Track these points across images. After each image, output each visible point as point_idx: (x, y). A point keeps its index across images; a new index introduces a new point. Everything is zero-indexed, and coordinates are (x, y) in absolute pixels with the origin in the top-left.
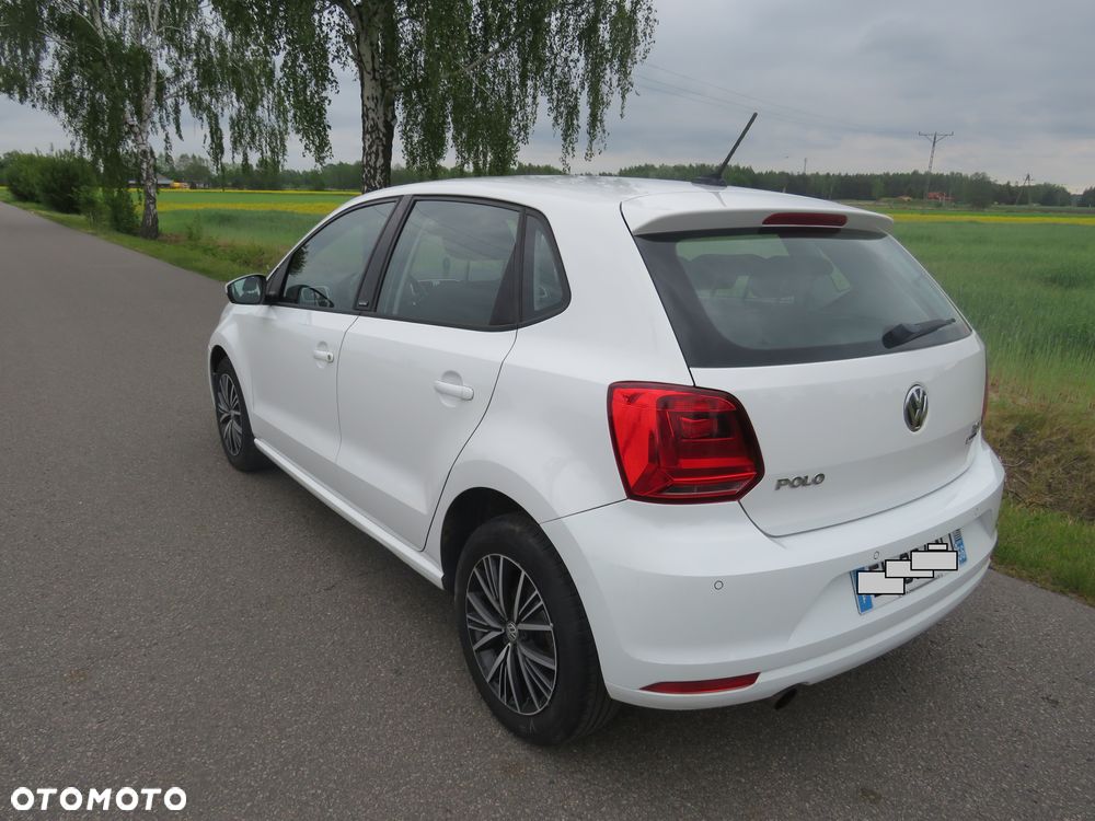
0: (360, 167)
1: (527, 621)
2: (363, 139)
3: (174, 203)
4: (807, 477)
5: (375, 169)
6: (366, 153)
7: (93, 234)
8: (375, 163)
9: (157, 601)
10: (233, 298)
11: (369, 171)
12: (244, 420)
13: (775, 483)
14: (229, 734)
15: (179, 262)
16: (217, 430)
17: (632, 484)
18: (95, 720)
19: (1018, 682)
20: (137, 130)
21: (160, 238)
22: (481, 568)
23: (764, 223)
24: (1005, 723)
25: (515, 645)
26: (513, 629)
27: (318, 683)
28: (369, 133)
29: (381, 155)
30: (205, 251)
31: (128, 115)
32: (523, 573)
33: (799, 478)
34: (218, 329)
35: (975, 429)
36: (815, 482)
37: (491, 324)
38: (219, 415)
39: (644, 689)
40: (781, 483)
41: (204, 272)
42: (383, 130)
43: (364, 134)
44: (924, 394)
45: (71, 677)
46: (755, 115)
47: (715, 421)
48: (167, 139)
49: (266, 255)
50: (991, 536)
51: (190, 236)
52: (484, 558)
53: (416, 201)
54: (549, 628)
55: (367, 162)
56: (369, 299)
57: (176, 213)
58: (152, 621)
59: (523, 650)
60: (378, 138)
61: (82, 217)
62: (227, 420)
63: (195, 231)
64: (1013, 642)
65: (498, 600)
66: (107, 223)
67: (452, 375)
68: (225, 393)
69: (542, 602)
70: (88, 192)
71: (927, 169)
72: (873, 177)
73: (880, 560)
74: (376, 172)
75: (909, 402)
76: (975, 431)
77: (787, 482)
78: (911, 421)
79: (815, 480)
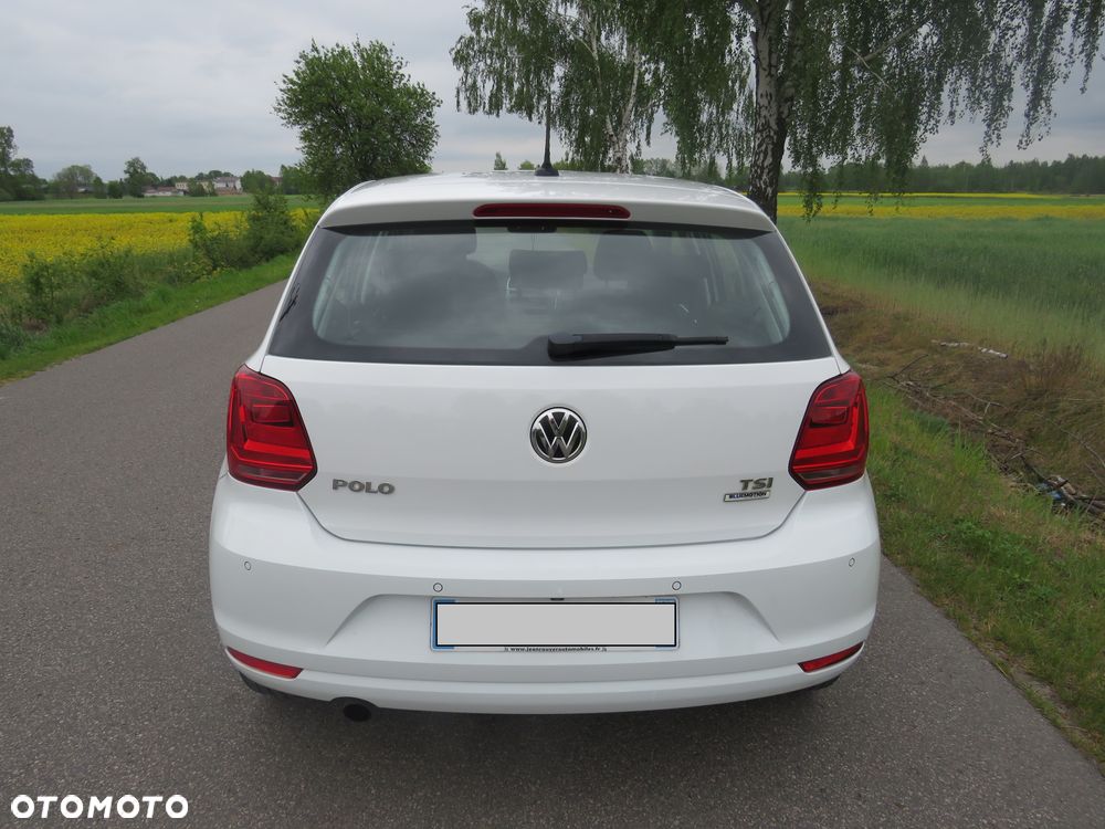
8: (763, 162)
13: (331, 482)
23: (476, 215)
36: (381, 490)
48: (638, 147)
55: (756, 161)
60: (768, 136)
73: (445, 594)
74: (762, 172)
75: (538, 426)
76: (754, 488)
77: (345, 484)
78: (544, 448)
79: (381, 488)
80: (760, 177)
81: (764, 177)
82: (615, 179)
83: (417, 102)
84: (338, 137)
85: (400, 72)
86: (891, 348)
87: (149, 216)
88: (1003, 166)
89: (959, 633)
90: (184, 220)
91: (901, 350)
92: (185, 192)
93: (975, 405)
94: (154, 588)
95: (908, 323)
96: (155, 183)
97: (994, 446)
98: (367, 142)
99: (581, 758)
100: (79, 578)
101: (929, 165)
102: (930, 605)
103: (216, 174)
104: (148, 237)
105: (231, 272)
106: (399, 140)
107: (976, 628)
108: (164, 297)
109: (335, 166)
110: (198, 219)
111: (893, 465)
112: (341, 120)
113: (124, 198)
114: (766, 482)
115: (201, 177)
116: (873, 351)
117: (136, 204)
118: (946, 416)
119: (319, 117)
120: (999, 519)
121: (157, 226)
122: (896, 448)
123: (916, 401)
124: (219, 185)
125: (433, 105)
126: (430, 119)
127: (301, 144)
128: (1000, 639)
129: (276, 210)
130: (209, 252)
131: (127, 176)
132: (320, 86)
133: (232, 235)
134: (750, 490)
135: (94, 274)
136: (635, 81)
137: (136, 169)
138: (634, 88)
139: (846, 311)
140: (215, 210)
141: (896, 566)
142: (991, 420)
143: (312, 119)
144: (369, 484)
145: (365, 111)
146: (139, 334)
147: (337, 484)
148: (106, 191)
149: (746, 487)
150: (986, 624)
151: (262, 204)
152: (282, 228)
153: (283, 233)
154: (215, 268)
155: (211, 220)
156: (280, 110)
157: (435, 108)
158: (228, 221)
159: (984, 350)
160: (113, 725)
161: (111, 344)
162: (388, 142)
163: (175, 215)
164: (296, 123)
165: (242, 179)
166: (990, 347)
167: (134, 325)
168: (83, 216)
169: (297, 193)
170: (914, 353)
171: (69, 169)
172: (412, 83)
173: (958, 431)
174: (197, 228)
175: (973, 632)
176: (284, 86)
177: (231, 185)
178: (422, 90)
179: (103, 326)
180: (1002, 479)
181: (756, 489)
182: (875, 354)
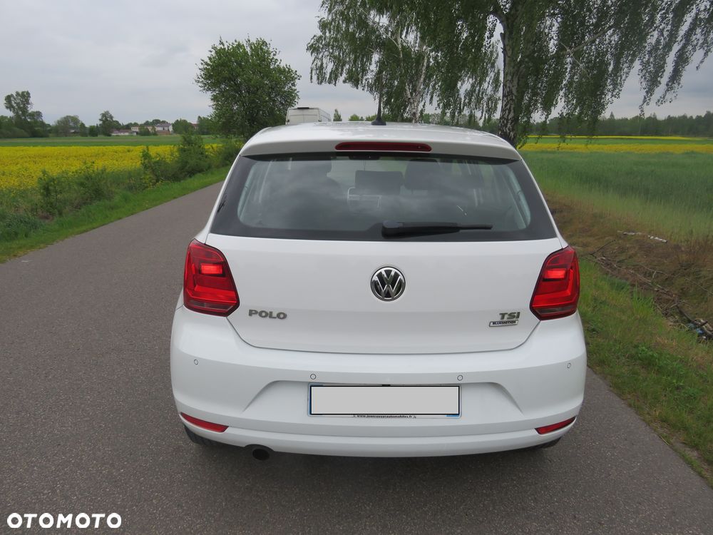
5: (507, 120)
8: (508, 116)
11: (503, 122)
13: (248, 311)
23: (337, 149)
28: (507, 96)
29: (512, 111)
42: (516, 94)
43: (504, 96)
60: (511, 99)
73: (318, 380)
74: (507, 122)
75: (376, 278)
76: (508, 318)
77: (256, 312)
78: (379, 292)
79: (278, 316)
80: (506, 126)
81: (509, 125)
82: (412, 126)
83: (285, 77)
84: (235, 98)
85: (275, 57)
86: (590, 236)
87: (115, 148)
88: (663, 119)
89: (637, 417)
90: (138, 150)
91: (597, 237)
92: (137, 133)
93: (646, 273)
94: (127, 380)
95: (602, 220)
96: (119, 127)
97: (658, 299)
98: (253, 102)
99: (398, 490)
100: (80, 373)
101: (615, 118)
102: (618, 399)
103: (156, 122)
104: (115, 161)
105: (168, 184)
106: (274, 101)
107: (648, 413)
108: (126, 199)
109: (233, 117)
110: (146, 150)
111: (594, 310)
112: (237, 88)
113: (99, 136)
114: (516, 315)
115: (147, 123)
116: (579, 238)
117: (107, 140)
118: (627, 279)
119: (223, 86)
120: (663, 345)
121: (120, 155)
122: (595, 299)
123: (608, 270)
124: (159, 129)
125: (296, 78)
126: (293, 88)
127: (212, 103)
128: (664, 421)
129: (195, 144)
130: (153, 171)
131: (101, 122)
132: (224, 66)
133: (168, 160)
134: (505, 319)
135: (82, 184)
136: (425, 64)
137: (106, 118)
138: (424, 68)
139: (561, 211)
140: (156, 144)
141: (596, 373)
142: (657, 283)
143: (219, 87)
144: (271, 313)
145: (252, 82)
146: (112, 222)
147: (251, 313)
148: (88, 132)
149: (503, 318)
150: (655, 411)
151: (188, 142)
152: (200, 156)
153: (200, 159)
154: (157, 181)
155: (153, 151)
156: (199, 82)
157: (297, 80)
158: (165, 151)
159: (652, 237)
160: (105, 464)
161: (94, 228)
162: (267, 102)
163: (131, 148)
164: (209, 90)
165: (173, 125)
166: (656, 235)
167: (107, 217)
168: (73, 147)
169: (207, 133)
170: (607, 238)
171: (65, 118)
172: (283, 65)
173: (636, 289)
174: (146, 156)
175: (647, 416)
176: (202, 67)
177: (166, 129)
178: (289, 69)
179: (89, 217)
180: (664, 320)
181: (510, 319)
182: (580, 240)
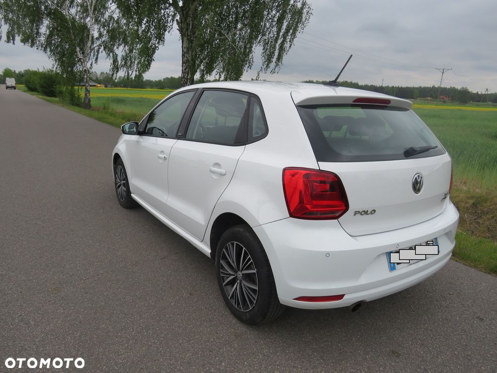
0: (180, 79)
1: (246, 269)
2: (182, 66)
3: (98, 93)
4: (368, 211)
5: (187, 79)
6: (183, 72)
7: (62, 106)
8: (187, 77)
9: (88, 261)
10: (124, 132)
11: (184, 80)
12: (127, 185)
13: (353, 213)
14: (118, 316)
15: (99, 119)
16: (115, 191)
17: (292, 211)
18: (62, 308)
19: (465, 310)
20: (82, 60)
21: (91, 108)
22: (226, 249)
23: (353, 102)
24: (458, 327)
25: (241, 281)
26: (240, 274)
27: (157, 297)
28: (185, 63)
29: (190, 73)
30: (111, 114)
31: (79, 54)
32: (244, 248)
33: (364, 211)
34: (117, 146)
35: (446, 195)
36: (371, 213)
37: (234, 143)
38: (116, 184)
39: (294, 299)
40: (356, 213)
41: (111, 124)
42: (191, 62)
43: (183, 63)
44: (421, 178)
45: (52, 291)
46: (351, 56)
47: (328, 185)
49: (138, 117)
50: (452, 243)
51: (105, 108)
52: (228, 244)
53: (204, 91)
54: (255, 271)
55: (184, 76)
56: (183, 133)
57: (99, 98)
58: (87, 269)
59: (244, 282)
60: (188, 65)
61: (57, 99)
62: (120, 185)
63: (106, 105)
64: (465, 293)
65: (233, 262)
66: (68, 102)
67: (217, 165)
68: (119, 174)
69: (252, 260)
70: (60, 88)
71: (439, 85)
72: (414, 88)
73: (399, 248)
74: (187, 81)
75: (414, 181)
77: (359, 213)
78: (415, 189)
81: (189, 83)
114: (447, 193)
